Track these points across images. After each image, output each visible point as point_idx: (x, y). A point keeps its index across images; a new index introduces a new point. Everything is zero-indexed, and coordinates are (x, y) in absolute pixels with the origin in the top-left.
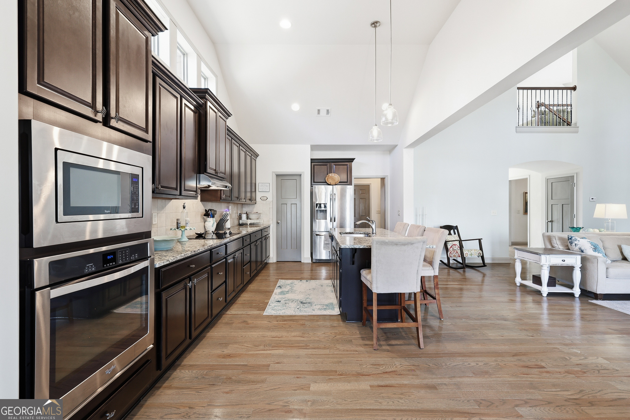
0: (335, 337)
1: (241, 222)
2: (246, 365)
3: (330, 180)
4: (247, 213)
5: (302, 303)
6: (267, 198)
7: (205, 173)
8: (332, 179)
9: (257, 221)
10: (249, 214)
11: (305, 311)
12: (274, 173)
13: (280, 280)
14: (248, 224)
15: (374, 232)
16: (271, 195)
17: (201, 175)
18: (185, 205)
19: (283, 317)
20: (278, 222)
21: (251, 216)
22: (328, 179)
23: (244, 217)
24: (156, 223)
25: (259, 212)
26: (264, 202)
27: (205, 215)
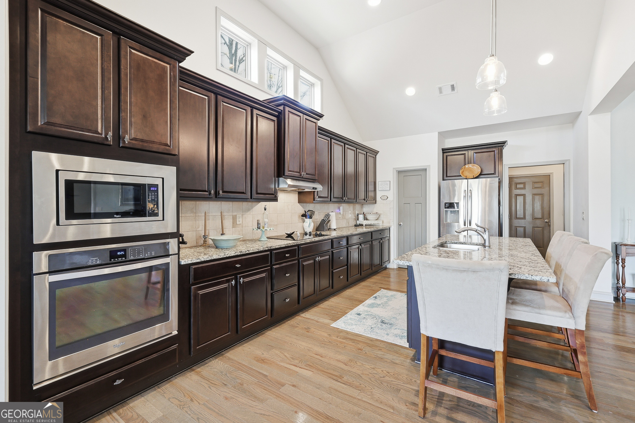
0: (384, 377)
1: (358, 223)
2: (265, 376)
3: (467, 172)
4: (364, 213)
5: (383, 322)
6: (388, 198)
7: (283, 176)
8: (470, 170)
9: (376, 222)
10: (366, 214)
11: (377, 333)
12: (394, 170)
13: (382, 289)
14: (364, 225)
15: (487, 244)
16: (392, 194)
17: (281, 179)
18: (266, 207)
19: (347, 333)
20: (400, 224)
21: (369, 217)
22: (463, 172)
23: (361, 217)
24: (241, 223)
25: (379, 212)
26: (385, 201)
27: (303, 216)
